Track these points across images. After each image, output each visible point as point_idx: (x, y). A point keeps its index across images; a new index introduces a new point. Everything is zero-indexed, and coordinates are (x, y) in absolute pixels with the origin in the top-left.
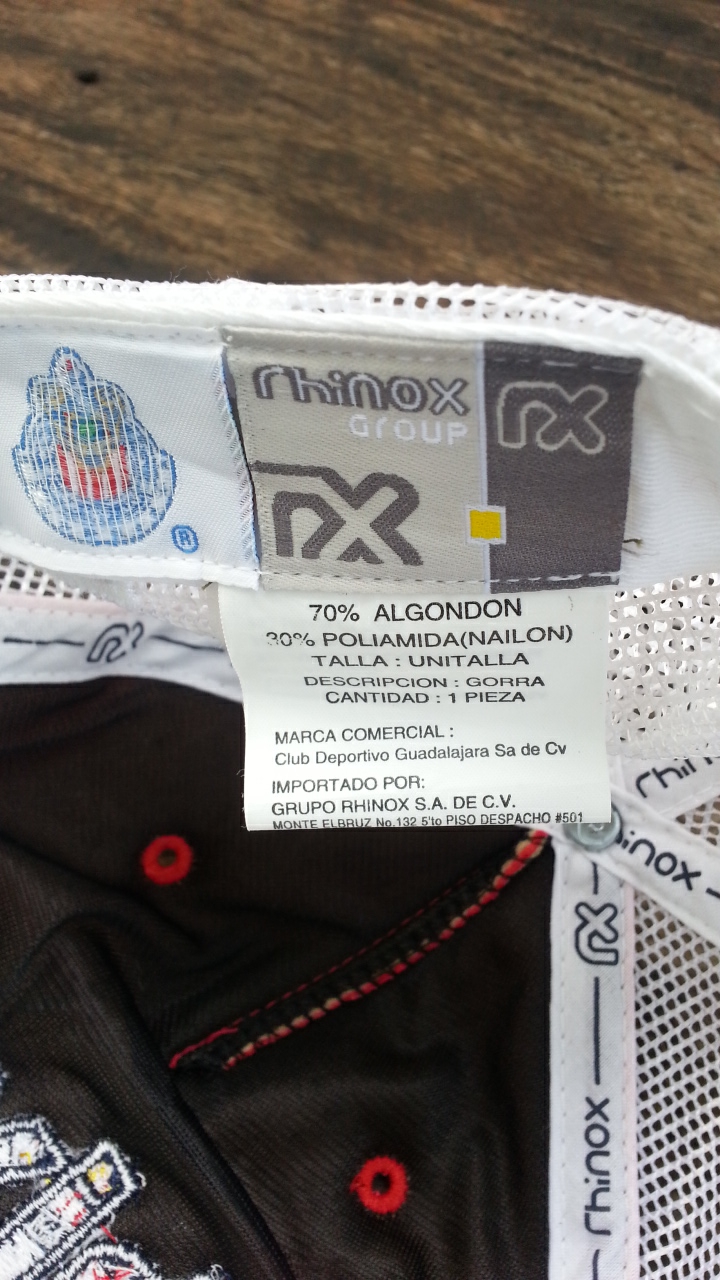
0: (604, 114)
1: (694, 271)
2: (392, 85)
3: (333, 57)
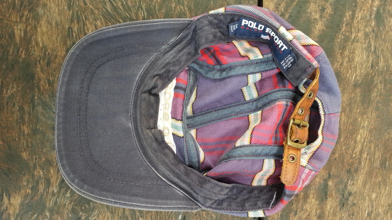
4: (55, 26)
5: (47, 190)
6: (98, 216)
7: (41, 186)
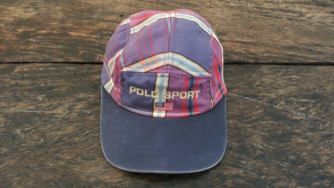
0: (198, 3)
1: (215, 22)
2: (164, 6)
3: (155, 5)
4: (107, 169)
5: (242, 177)
6: (257, 143)
7: (240, 182)
